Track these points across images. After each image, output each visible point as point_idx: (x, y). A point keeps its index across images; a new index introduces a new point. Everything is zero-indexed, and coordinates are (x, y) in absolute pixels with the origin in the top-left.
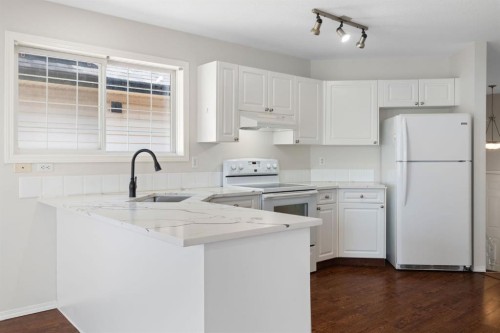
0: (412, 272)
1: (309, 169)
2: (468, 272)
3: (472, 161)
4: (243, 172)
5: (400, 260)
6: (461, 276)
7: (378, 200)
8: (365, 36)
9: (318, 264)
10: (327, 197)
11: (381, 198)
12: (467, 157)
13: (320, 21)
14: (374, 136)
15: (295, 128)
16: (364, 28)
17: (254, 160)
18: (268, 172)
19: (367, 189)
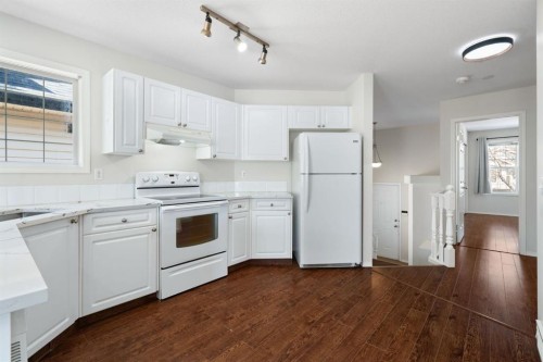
0: (313, 270)
1: (233, 181)
2: (359, 268)
3: (362, 174)
4: (156, 184)
5: (303, 262)
6: (353, 272)
7: (286, 208)
8: (265, 51)
9: (229, 268)
10: (240, 207)
11: (289, 206)
12: (358, 171)
13: (209, 20)
14: (285, 153)
15: (212, 144)
16: (265, 45)
17: (172, 173)
18: (187, 184)
19: (276, 198)
